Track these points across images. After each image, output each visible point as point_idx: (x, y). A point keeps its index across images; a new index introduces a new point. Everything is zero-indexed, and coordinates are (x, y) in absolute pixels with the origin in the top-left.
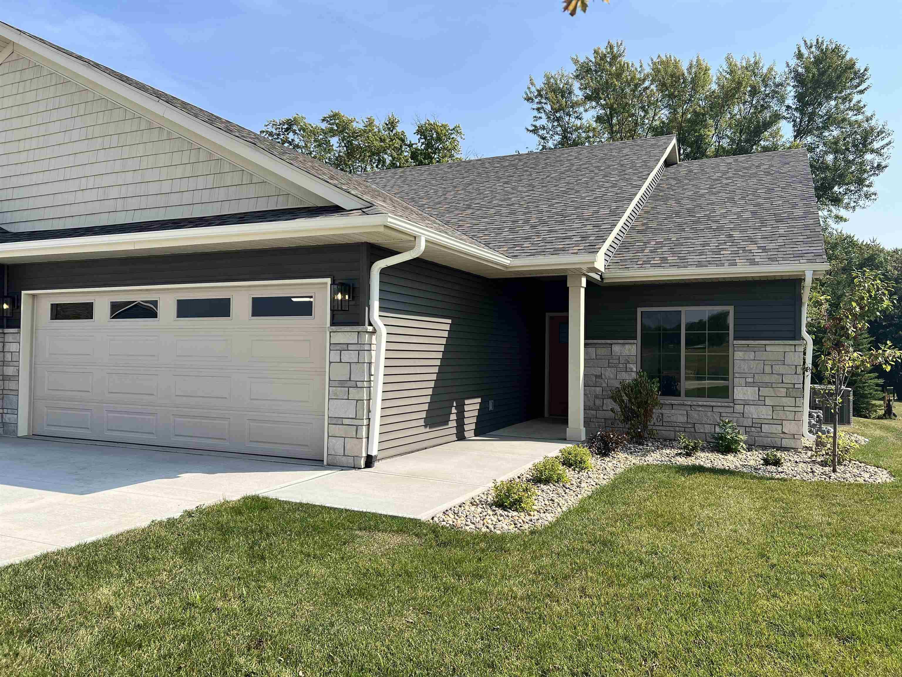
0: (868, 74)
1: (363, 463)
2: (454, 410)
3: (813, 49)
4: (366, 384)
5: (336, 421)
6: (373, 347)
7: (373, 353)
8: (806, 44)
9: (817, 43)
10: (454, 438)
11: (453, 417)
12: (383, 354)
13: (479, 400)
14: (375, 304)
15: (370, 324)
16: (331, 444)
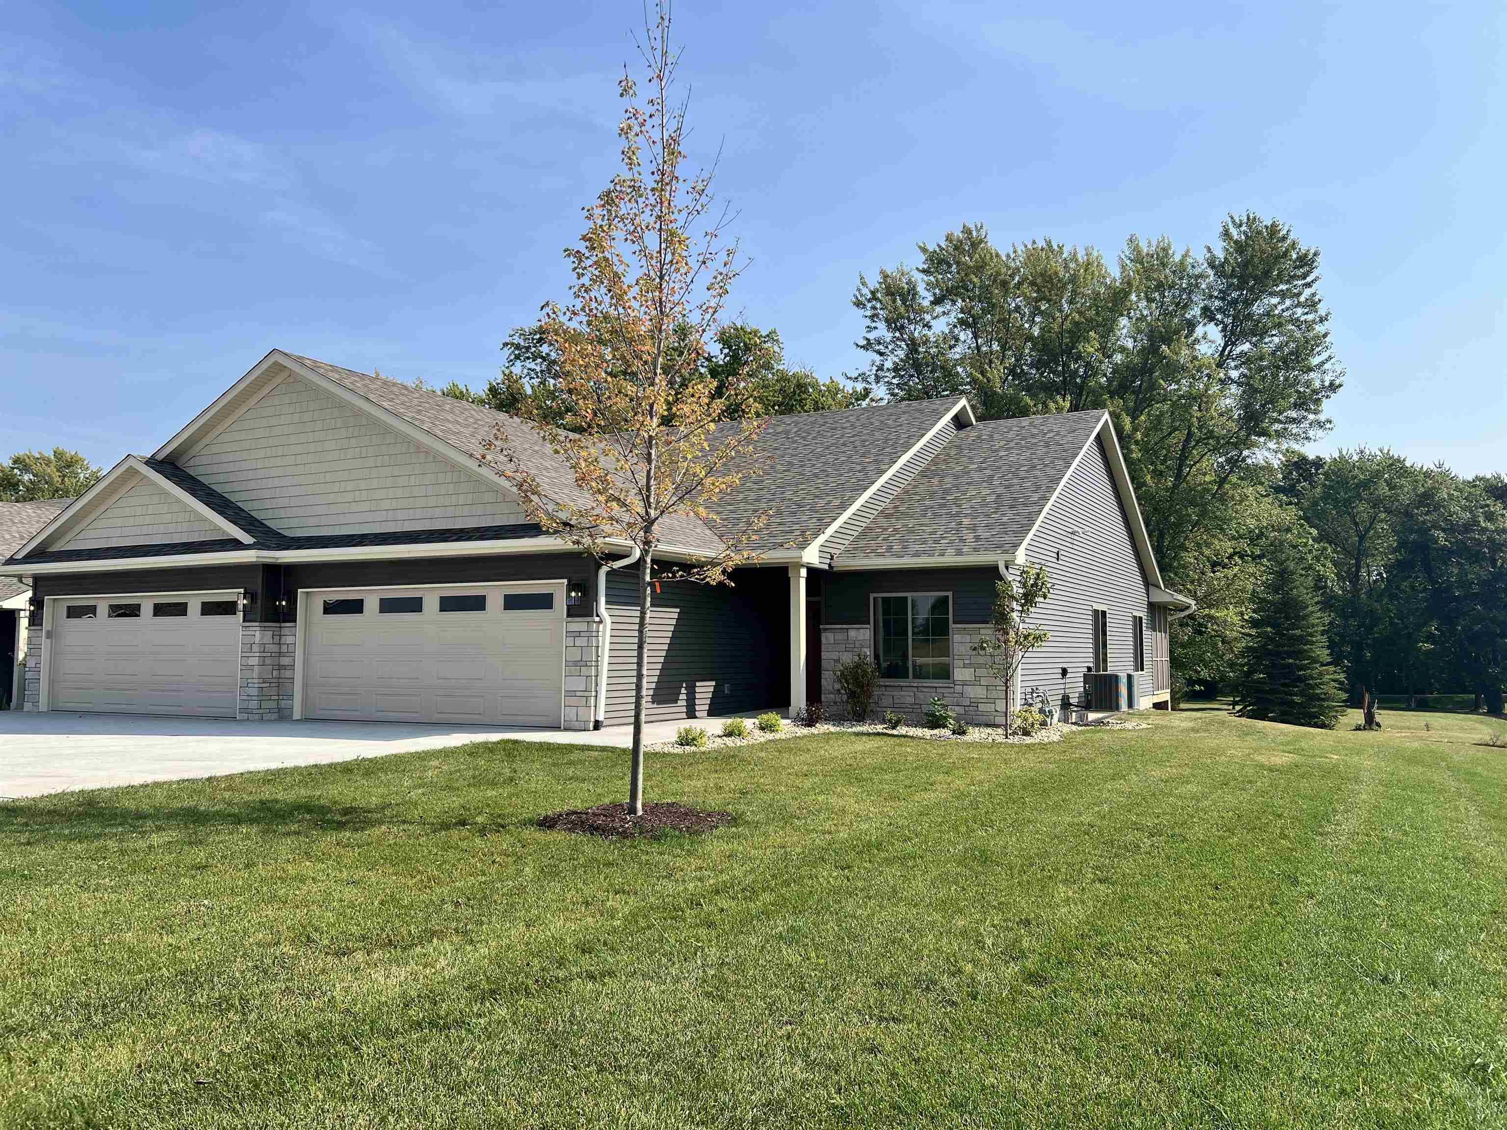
0: (1319, 259)
1: (591, 728)
2: (683, 691)
3: (1244, 228)
4: (593, 664)
5: (571, 693)
6: (600, 634)
7: (600, 639)
8: (1234, 222)
9: (1248, 218)
10: (684, 715)
11: (683, 697)
12: (608, 640)
13: (713, 683)
14: (602, 600)
15: (598, 616)
16: (567, 712)
